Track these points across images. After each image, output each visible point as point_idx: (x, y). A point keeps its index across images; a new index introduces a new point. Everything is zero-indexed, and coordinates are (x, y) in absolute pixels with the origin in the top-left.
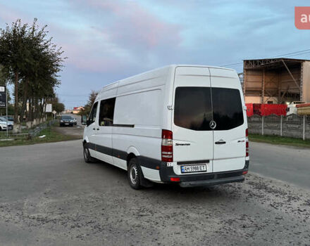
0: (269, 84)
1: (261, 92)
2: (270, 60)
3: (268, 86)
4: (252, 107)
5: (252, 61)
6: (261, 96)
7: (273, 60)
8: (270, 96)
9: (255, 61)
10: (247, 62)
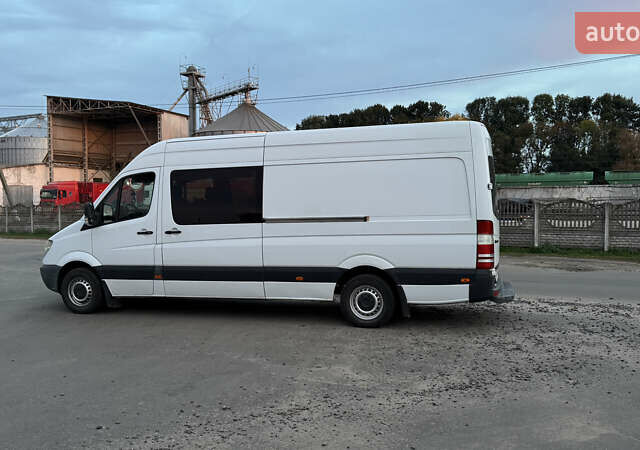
0: (94, 146)
1: (81, 160)
2: (106, 102)
3: (94, 149)
4: (76, 188)
5: (66, 100)
6: (82, 167)
7: (111, 103)
8: (97, 169)
9: (74, 101)
10: (54, 101)
